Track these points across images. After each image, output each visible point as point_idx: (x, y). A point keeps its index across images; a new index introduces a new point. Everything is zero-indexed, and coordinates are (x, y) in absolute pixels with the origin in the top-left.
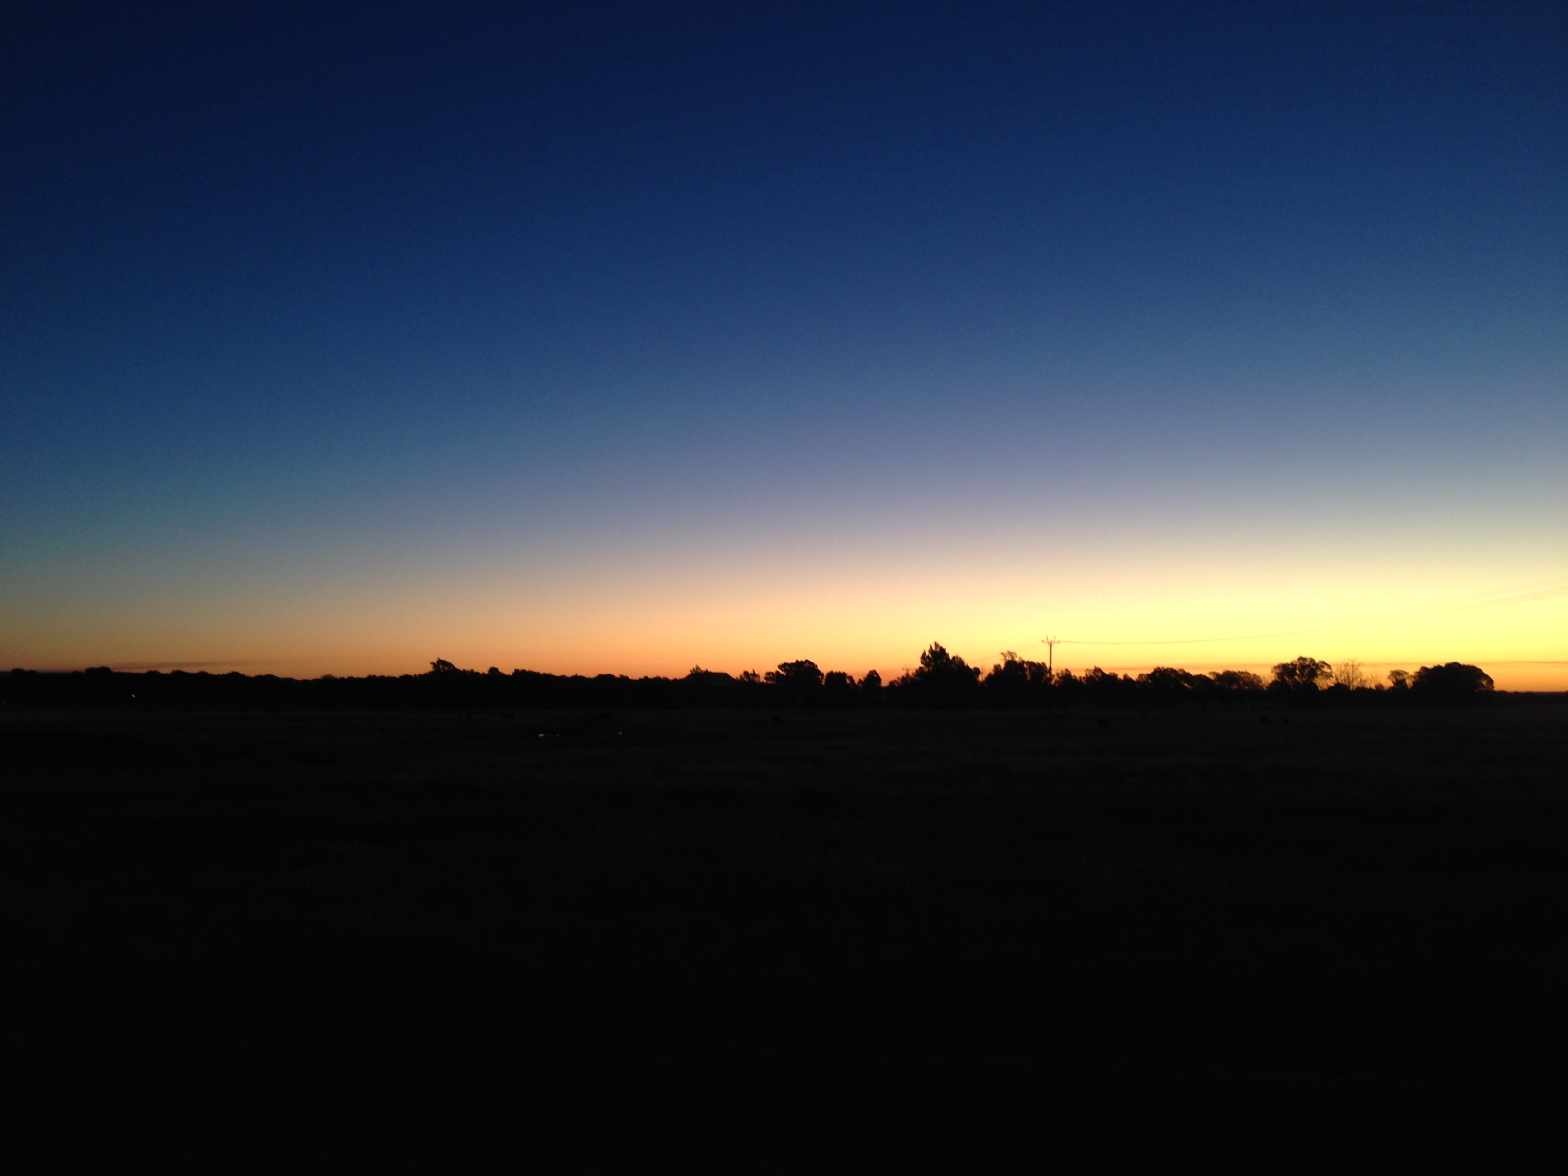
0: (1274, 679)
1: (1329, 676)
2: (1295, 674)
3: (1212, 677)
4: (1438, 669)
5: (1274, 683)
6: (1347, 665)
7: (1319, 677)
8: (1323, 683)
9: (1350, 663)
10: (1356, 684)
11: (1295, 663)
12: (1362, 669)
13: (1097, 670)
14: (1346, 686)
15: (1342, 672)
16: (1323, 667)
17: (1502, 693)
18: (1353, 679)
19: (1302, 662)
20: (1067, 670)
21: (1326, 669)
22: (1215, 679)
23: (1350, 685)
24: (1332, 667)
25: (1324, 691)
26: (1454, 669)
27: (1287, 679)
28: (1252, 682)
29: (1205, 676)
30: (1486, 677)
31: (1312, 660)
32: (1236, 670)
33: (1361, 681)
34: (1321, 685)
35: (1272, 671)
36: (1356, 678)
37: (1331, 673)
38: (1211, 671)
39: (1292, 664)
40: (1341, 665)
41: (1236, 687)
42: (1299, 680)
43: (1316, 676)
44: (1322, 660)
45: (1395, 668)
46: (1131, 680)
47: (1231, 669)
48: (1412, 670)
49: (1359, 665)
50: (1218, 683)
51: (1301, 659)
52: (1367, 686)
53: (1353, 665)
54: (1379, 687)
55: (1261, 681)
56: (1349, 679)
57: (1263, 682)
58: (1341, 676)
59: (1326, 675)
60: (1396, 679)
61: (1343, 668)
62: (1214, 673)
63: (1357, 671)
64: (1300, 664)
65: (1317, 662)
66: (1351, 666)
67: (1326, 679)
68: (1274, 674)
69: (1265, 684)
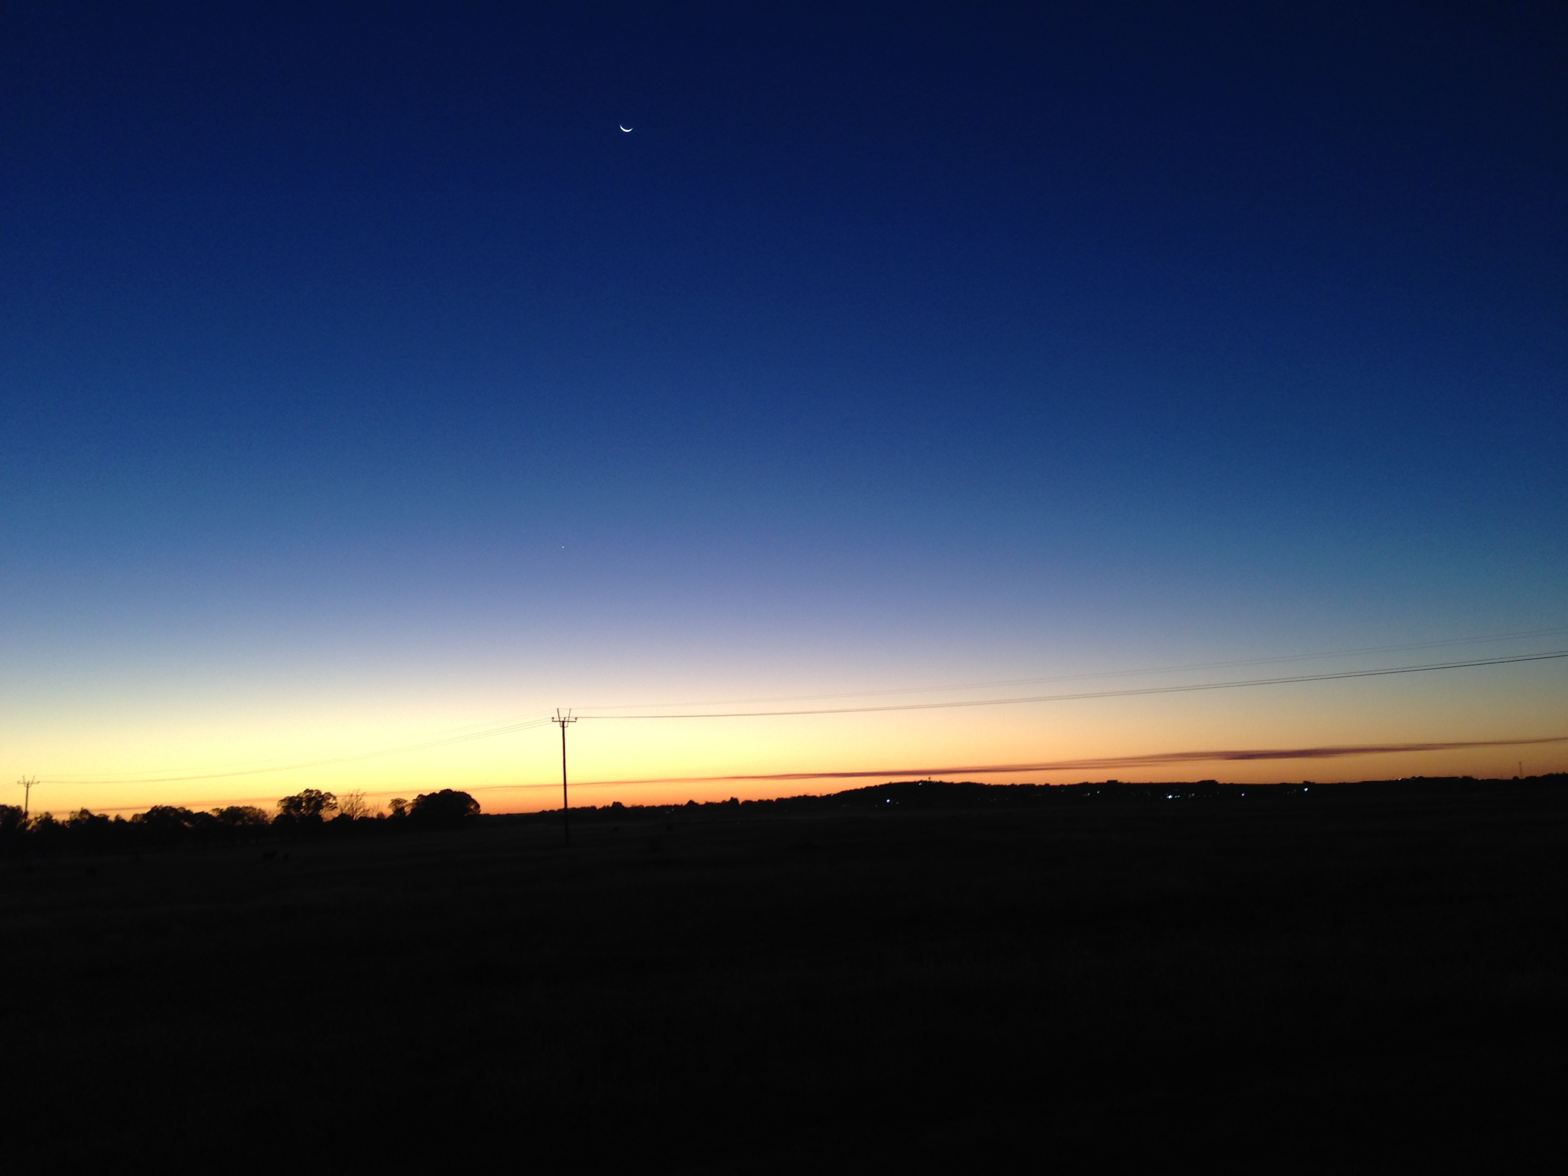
0: (279, 813)
1: (334, 807)
2: (301, 807)
3: (215, 814)
4: (433, 795)
5: (280, 817)
6: (352, 796)
7: (324, 809)
8: (328, 815)
9: (355, 794)
11: (301, 796)
12: (365, 799)
13: (84, 812)
14: (349, 816)
15: (347, 803)
16: (329, 799)
17: (487, 816)
18: (356, 810)
19: (308, 794)
20: (47, 813)
21: (331, 801)
22: (218, 816)
23: (353, 816)
24: (337, 798)
25: (329, 822)
26: (447, 794)
27: (293, 812)
28: (257, 817)
29: (207, 814)
30: (474, 802)
31: (318, 792)
32: (241, 806)
33: (364, 811)
34: (326, 816)
35: (278, 805)
36: (360, 808)
37: (336, 804)
38: (215, 807)
39: (298, 797)
40: (346, 796)
41: (239, 823)
42: (305, 812)
43: (322, 807)
44: (328, 791)
45: (395, 797)
46: (123, 821)
47: (236, 805)
48: (410, 798)
50: (221, 820)
51: (307, 791)
52: (370, 815)
53: (357, 796)
54: (381, 816)
55: (267, 816)
56: (353, 809)
57: (268, 817)
58: (345, 807)
59: (331, 807)
60: (396, 807)
61: (347, 799)
62: (217, 809)
63: (361, 801)
64: (307, 796)
65: (323, 794)
66: (355, 797)
67: (331, 810)
68: (280, 808)
69: (271, 819)
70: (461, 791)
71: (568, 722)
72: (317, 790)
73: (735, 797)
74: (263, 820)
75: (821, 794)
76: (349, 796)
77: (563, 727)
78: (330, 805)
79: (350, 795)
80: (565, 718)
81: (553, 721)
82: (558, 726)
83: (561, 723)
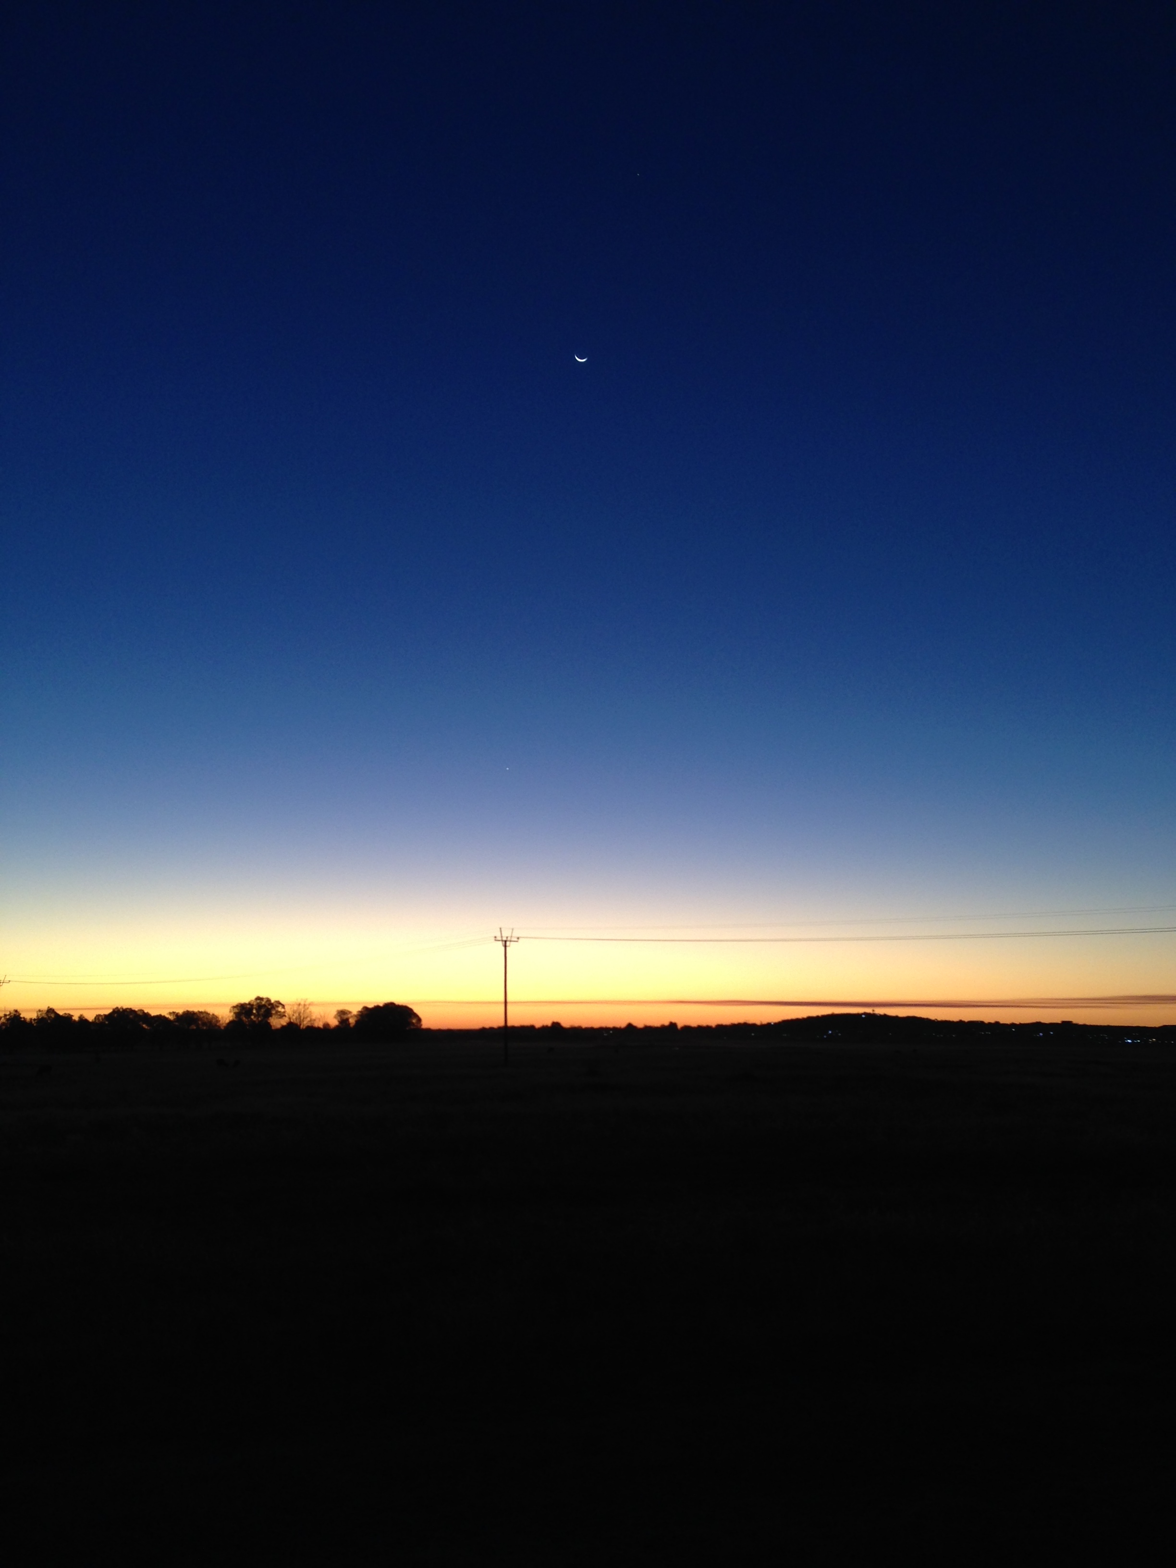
0: (231, 1019)
1: (282, 1015)
2: (252, 1014)
3: (171, 1018)
4: (377, 1008)
5: (231, 1022)
6: (299, 1005)
7: (273, 1016)
8: (277, 1022)
9: (302, 1003)
10: (305, 1023)
11: (252, 1003)
12: (312, 1009)
13: (50, 1011)
14: (296, 1024)
15: (294, 1012)
16: (278, 1007)
17: (429, 1030)
18: (304, 1018)
19: (258, 1001)
20: (16, 1011)
21: (280, 1009)
22: (174, 1019)
23: (300, 1025)
24: (286, 1007)
25: (277, 1030)
26: (390, 1008)
27: (244, 1018)
28: (210, 1022)
29: (164, 1017)
30: (416, 1016)
31: (268, 1000)
32: (196, 1010)
33: (311, 1020)
34: (274, 1024)
35: (230, 1012)
36: (307, 1018)
37: (284, 1012)
38: (172, 1011)
39: (249, 1004)
40: (293, 1005)
41: (194, 1027)
42: (255, 1019)
43: (271, 1015)
44: (277, 1000)
45: (341, 1008)
46: (86, 1020)
47: (191, 1010)
48: (355, 1010)
49: (310, 1004)
50: (177, 1023)
51: (258, 998)
52: (316, 1025)
53: (305, 1005)
54: (326, 1026)
56: (300, 1017)
57: (221, 1022)
58: (293, 1015)
59: (280, 1015)
60: (341, 1018)
61: (295, 1008)
62: (174, 1013)
63: (308, 1011)
64: (258, 1003)
65: (272, 1002)
66: (303, 1006)
67: (280, 1018)
68: (232, 1014)
69: (223, 1024)
70: (404, 1004)
71: (511, 941)
72: (267, 998)
73: (673, 1021)
74: (216, 1025)
76: (297, 1004)
77: (505, 946)
80: (507, 937)
81: (496, 940)
82: (500, 945)
83: (504, 942)
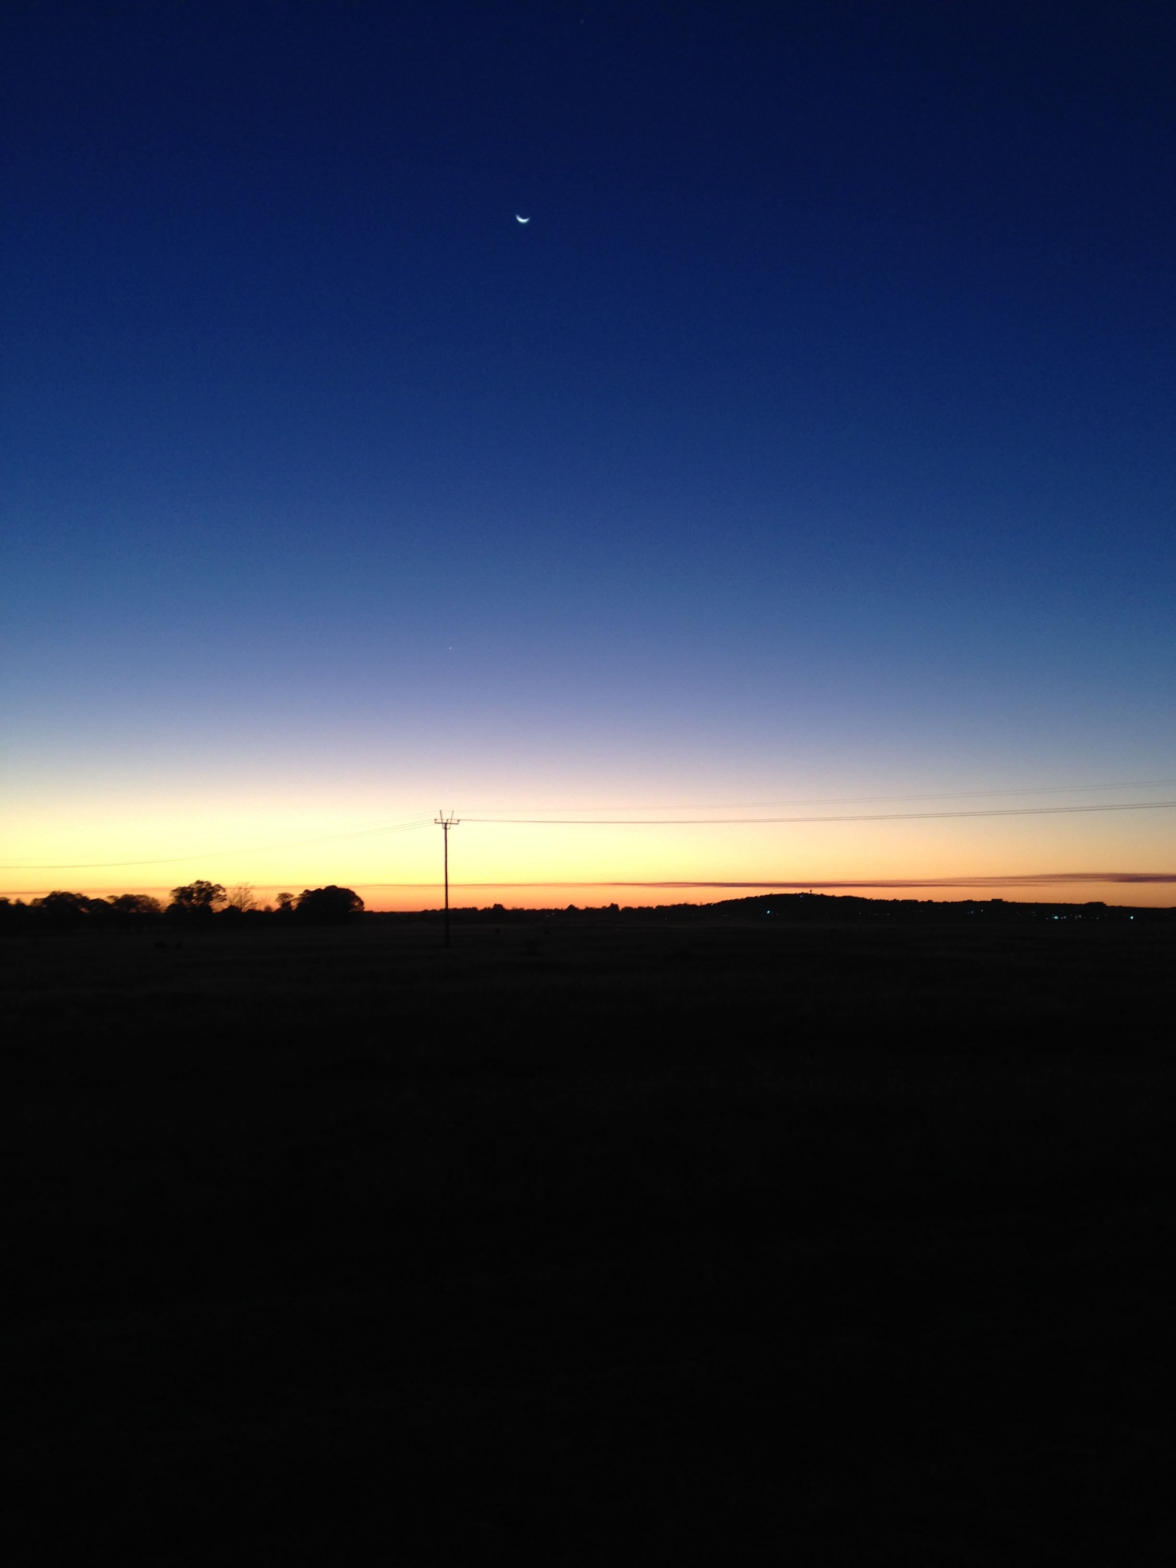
0: (171, 902)
1: (223, 899)
2: (192, 897)
3: (110, 901)
4: (319, 891)
5: (172, 906)
6: (240, 888)
7: (214, 900)
8: (218, 906)
9: (244, 887)
10: (247, 907)
11: (192, 887)
12: (253, 892)
14: (237, 908)
15: (235, 895)
16: (219, 890)
17: (371, 913)
18: (245, 902)
19: (199, 885)
21: (221, 893)
22: (114, 903)
23: (242, 908)
24: (226, 890)
25: (218, 913)
26: (332, 891)
27: (185, 902)
28: (150, 905)
29: (102, 900)
30: (358, 899)
31: (209, 884)
32: (135, 893)
33: (252, 903)
34: (215, 907)
35: (171, 895)
36: (248, 901)
37: (225, 896)
38: (112, 894)
39: (189, 888)
40: (234, 889)
41: (133, 911)
42: (195, 903)
44: (217, 883)
45: (282, 891)
46: (24, 905)
47: (130, 893)
48: (297, 893)
49: (252, 888)
50: (116, 907)
51: (198, 882)
52: (258, 908)
53: (246, 889)
54: (268, 909)
55: (159, 905)
56: (241, 901)
57: (161, 906)
58: (234, 899)
59: (221, 898)
60: (282, 901)
61: (236, 891)
62: (111, 897)
63: (249, 894)
64: (198, 887)
65: (213, 885)
66: (244, 890)
67: (221, 901)
68: (172, 898)
69: (163, 908)
70: (346, 888)
71: (450, 823)
72: (207, 882)
73: (615, 903)
74: (156, 909)
75: (701, 903)
77: (446, 829)
78: (220, 897)
79: (239, 887)
80: (447, 820)
81: (435, 823)
82: (440, 827)
83: (444, 825)
